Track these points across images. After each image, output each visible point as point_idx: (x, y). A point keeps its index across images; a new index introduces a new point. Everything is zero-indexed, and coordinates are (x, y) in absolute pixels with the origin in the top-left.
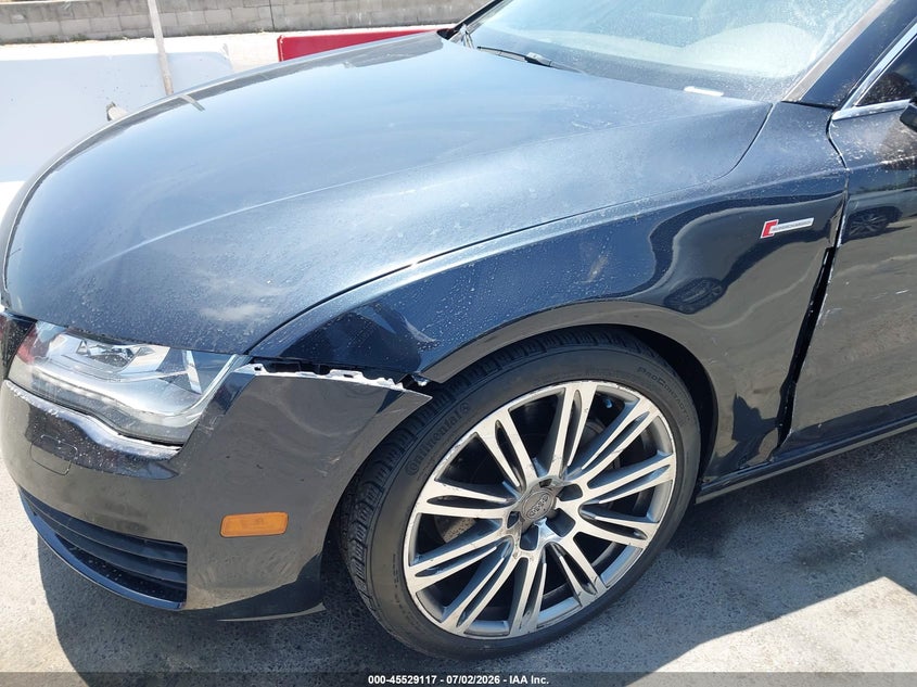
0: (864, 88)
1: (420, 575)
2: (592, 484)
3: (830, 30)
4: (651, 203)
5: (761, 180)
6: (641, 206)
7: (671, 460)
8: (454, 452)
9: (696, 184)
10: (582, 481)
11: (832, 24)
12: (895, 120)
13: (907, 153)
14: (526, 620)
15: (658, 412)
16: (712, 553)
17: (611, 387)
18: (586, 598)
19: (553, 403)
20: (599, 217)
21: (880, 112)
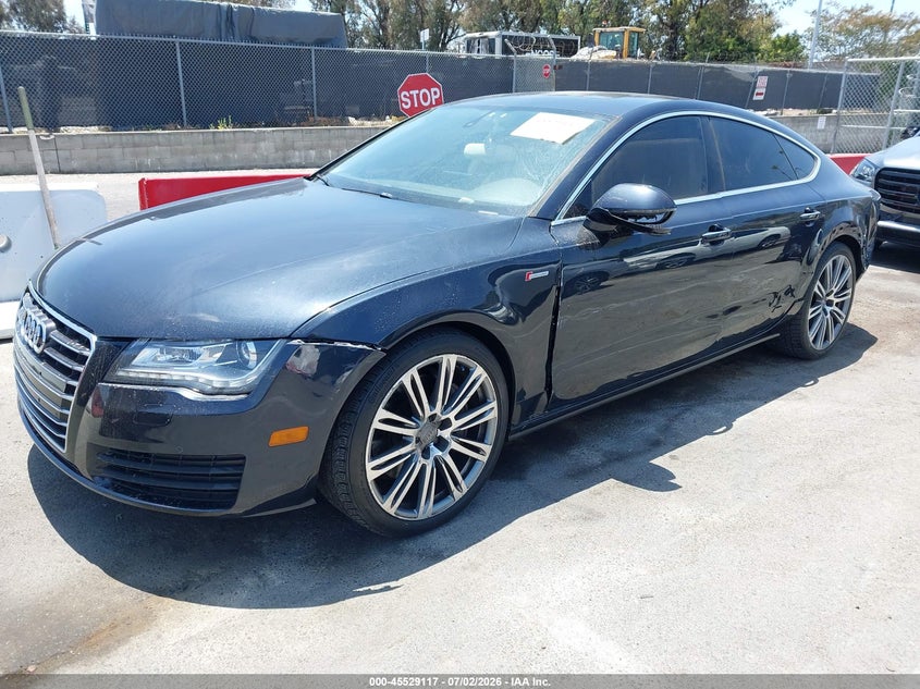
0: (565, 210)
1: (373, 469)
2: (457, 417)
3: (545, 182)
4: (474, 263)
5: (522, 252)
6: (470, 264)
7: (494, 404)
8: (391, 392)
9: (492, 254)
10: (452, 416)
11: (546, 179)
12: (581, 226)
13: (587, 240)
14: (427, 509)
15: (486, 375)
16: (521, 479)
17: (464, 359)
18: (458, 495)
19: (436, 366)
20: (451, 269)
21: (573, 222)
